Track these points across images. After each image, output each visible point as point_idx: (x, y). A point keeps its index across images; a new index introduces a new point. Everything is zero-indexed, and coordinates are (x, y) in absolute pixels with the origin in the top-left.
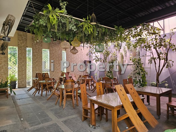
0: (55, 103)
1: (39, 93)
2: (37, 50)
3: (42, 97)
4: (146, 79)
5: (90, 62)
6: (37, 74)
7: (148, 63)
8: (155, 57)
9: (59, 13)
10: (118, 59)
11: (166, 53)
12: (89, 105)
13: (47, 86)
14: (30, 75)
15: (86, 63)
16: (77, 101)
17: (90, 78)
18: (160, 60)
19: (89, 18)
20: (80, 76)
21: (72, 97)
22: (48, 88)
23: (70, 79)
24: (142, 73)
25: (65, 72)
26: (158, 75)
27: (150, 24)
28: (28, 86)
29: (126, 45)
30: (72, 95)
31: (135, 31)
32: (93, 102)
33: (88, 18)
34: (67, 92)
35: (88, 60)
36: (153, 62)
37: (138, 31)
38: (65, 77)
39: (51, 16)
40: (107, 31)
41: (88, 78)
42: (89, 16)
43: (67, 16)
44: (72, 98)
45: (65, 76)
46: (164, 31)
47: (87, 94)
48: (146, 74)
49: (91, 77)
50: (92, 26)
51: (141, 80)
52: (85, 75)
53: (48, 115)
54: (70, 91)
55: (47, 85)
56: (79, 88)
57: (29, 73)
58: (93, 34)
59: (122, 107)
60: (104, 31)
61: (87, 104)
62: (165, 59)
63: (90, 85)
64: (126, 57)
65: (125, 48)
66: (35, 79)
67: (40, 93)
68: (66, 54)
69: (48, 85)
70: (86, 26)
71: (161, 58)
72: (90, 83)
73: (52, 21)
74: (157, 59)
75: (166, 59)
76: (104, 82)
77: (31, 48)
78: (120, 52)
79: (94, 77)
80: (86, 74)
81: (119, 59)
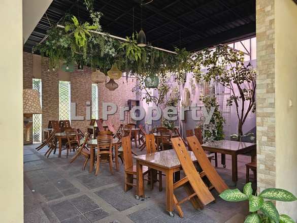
0: (82, 167)
1: (54, 153)
2: (50, 82)
3: (60, 159)
4: (224, 129)
5: (138, 103)
6: (50, 122)
7: (226, 104)
8: (236, 95)
9: (90, 29)
10: (181, 99)
11: (252, 91)
12: (135, 167)
13: (69, 142)
14: (38, 123)
15: (132, 104)
16: (116, 163)
17: (137, 129)
18: (244, 100)
19: (135, 36)
20: (122, 125)
21: (109, 157)
22: (69, 144)
23: (105, 130)
24: (218, 120)
25: (97, 119)
26: (241, 123)
27: (229, 45)
28: (35, 143)
29: (194, 77)
30: (109, 154)
31: (207, 56)
32: (140, 163)
33: (133, 36)
34: (101, 150)
35: (135, 99)
36: (234, 103)
37: (210, 55)
38: (97, 128)
39: (77, 34)
40: (163, 56)
41: (133, 129)
42: (135, 34)
43: (101, 33)
44: (109, 160)
45: (96, 125)
46: (250, 56)
47: (132, 153)
48: (223, 122)
49: (139, 128)
50: (139, 49)
51: (216, 132)
52: (129, 123)
53: (73, 184)
54: (105, 148)
55: (69, 140)
56: (120, 144)
57: (37, 121)
58: (141, 60)
59: (181, 167)
60: (158, 55)
61: (132, 167)
62: (250, 99)
63: (137, 139)
64: (194, 95)
65: (192, 81)
66: (47, 130)
67: (57, 152)
68: (99, 90)
69: (71, 139)
70: (130, 48)
71: (245, 97)
72: (137, 136)
73: (79, 42)
74: (239, 99)
75: (253, 99)
76: (159, 134)
77: (40, 80)
78: (185, 87)
79: (144, 127)
80: (131, 123)
81: (183, 98)
